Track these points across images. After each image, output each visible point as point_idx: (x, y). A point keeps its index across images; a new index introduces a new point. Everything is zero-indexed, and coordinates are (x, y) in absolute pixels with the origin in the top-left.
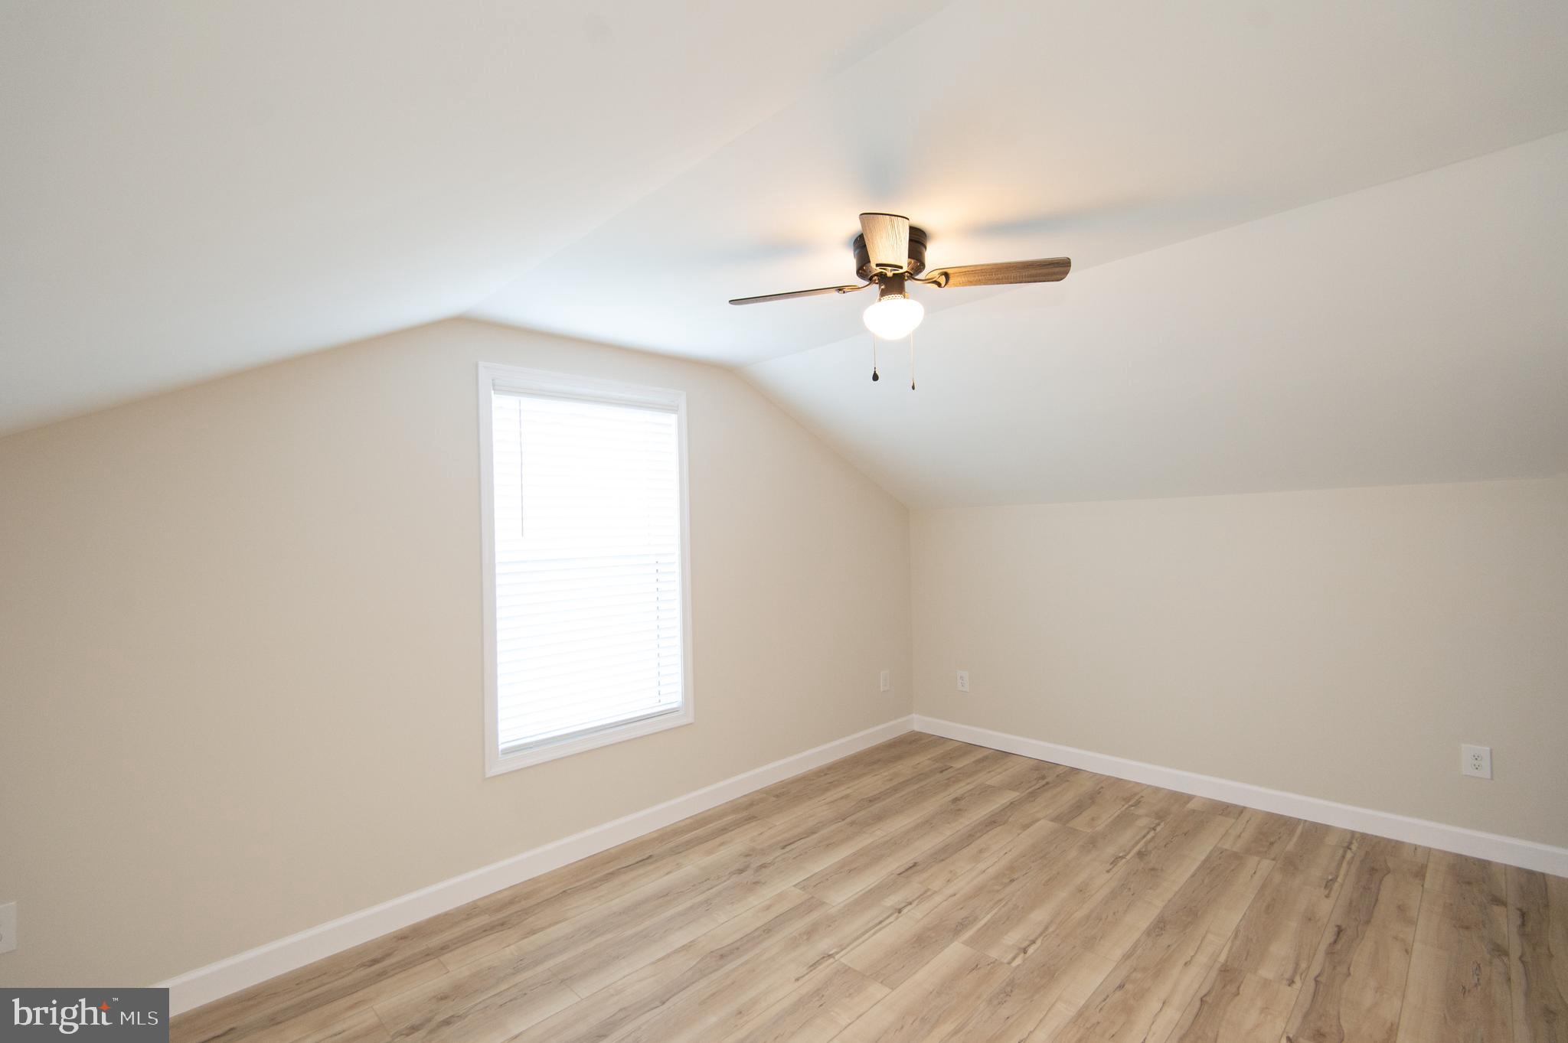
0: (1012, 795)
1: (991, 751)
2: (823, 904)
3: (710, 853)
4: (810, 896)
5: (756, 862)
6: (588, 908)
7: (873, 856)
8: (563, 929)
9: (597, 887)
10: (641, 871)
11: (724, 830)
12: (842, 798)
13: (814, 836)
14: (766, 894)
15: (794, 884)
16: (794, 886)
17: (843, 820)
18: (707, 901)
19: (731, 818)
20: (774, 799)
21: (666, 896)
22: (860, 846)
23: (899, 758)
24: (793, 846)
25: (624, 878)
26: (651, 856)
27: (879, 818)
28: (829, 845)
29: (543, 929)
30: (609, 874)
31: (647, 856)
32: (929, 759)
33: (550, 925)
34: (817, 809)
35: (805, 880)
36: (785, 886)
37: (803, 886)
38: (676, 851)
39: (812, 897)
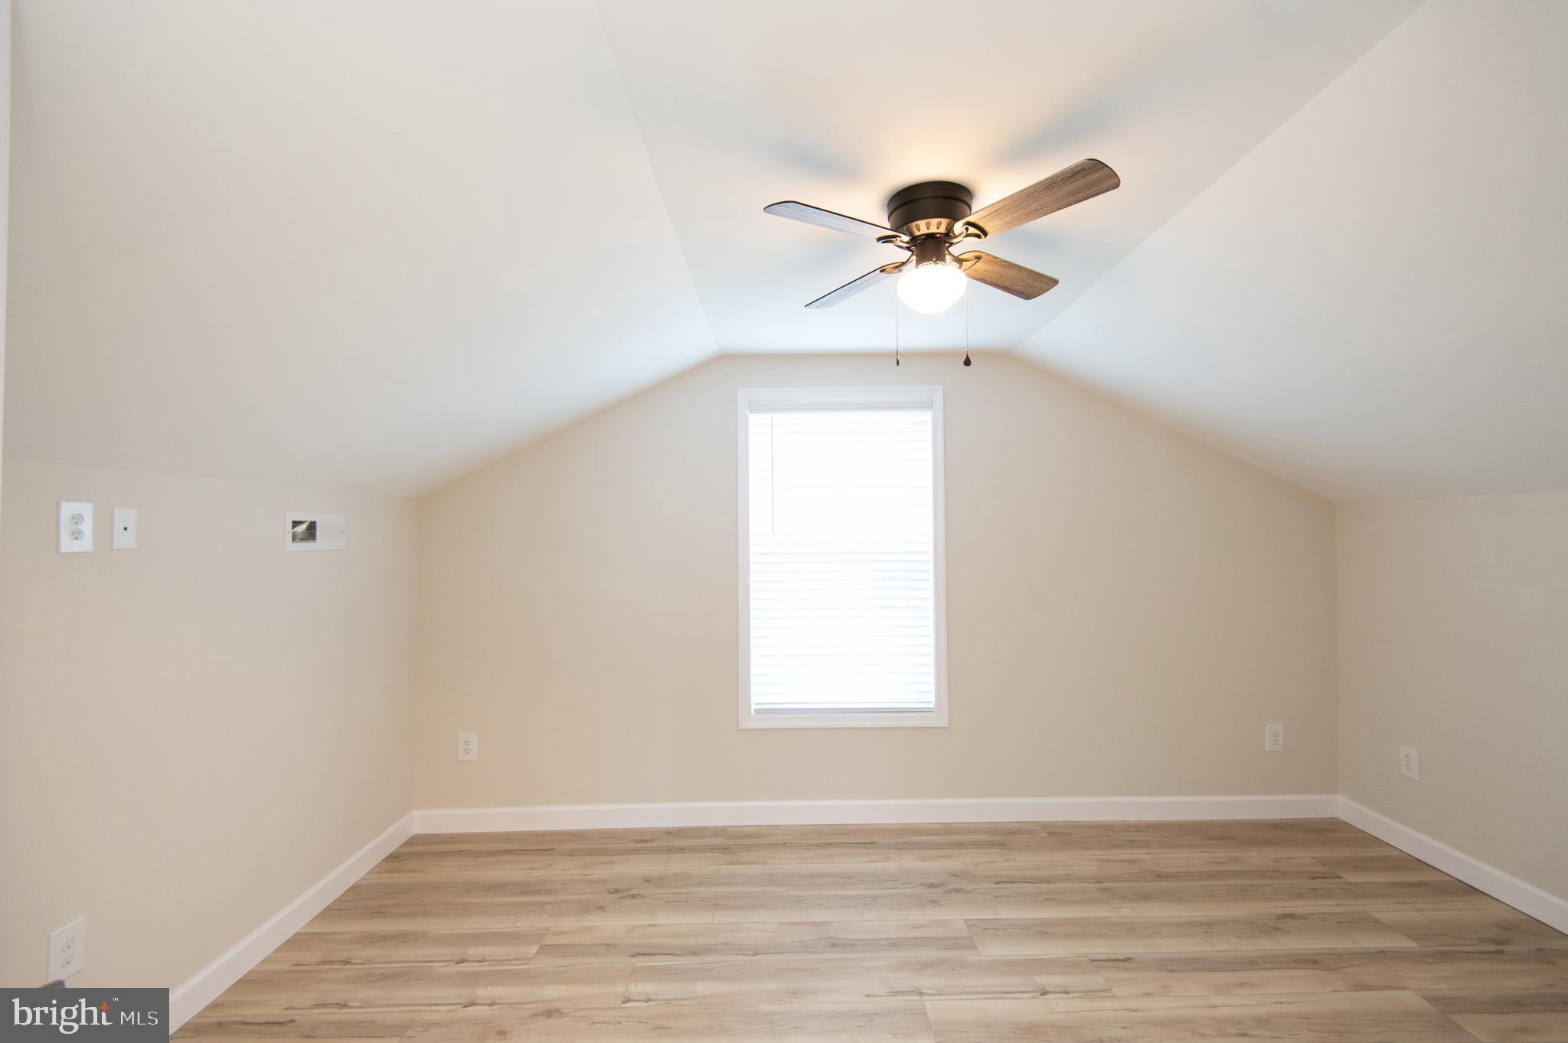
0: (1403, 943)
1: (1450, 879)
2: (974, 947)
3: (924, 860)
4: (969, 936)
5: (956, 884)
6: (786, 863)
7: (1085, 930)
8: (755, 870)
9: (809, 849)
10: (854, 851)
11: (961, 845)
12: (1126, 861)
13: (1045, 885)
14: (932, 914)
15: (966, 918)
16: (965, 920)
17: (1099, 883)
18: (874, 898)
19: (979, 837)
20: (1045, 835)
21: (848, 879)
22: (1080, 915)
23: (1269, 843)
24: (1010, 885)
25: (834, 851)
26: (874, 842)
27: (1147, 897)
28: (1051, 899)
29: (745, 863)
30: (828, 843)
31: (872, 841)
32: (1314, 858)
33: (752, 863)
34: (1083, 862)
35: (981, 920)
36: (955, 917)
37: (971, 924)
38: (897, 847)
39: (971, 938)
